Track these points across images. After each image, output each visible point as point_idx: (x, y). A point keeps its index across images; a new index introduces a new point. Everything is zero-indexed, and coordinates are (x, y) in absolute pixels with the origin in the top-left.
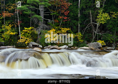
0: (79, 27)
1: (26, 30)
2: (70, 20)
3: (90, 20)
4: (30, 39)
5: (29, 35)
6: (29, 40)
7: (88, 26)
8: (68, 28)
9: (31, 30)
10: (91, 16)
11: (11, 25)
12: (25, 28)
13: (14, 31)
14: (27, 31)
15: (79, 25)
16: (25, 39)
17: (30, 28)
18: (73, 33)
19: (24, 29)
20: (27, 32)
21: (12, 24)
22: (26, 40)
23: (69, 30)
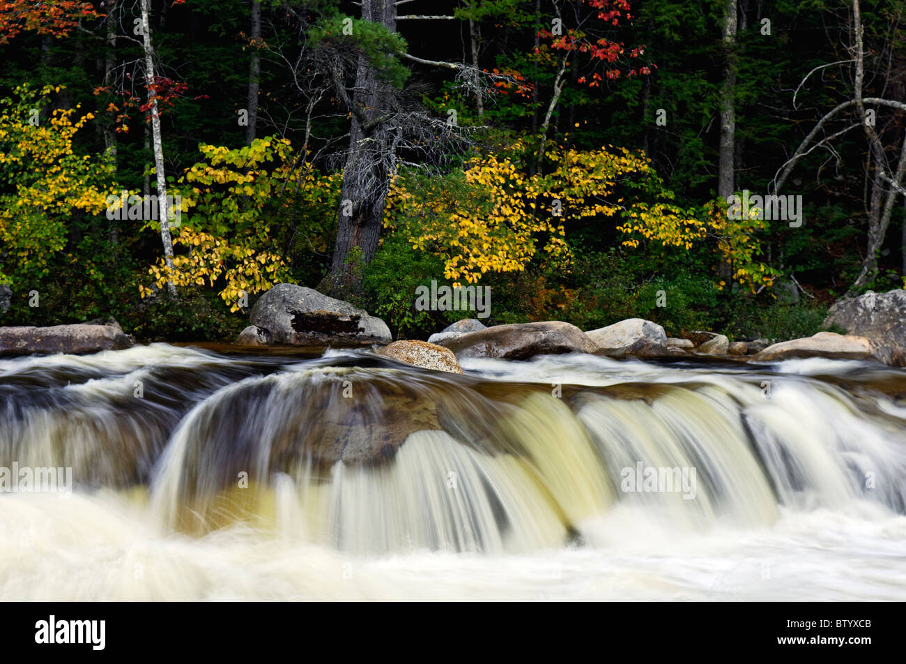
0: (728, 142)
1: (221, 165)
2: (646, 71)
3: (850, 72)
4: (262, 259)
5: (247, 216)
6: (253, 269)
7: (819, 136)
8: (620, 155)
9: (267, 166)
10: (859, 30)
11: (74, 119)
12: (206, 149)
13: (109, 180)
14: (232, 176)
15: (729, 126)
16: (216, 259)
17: (259, 150)
18: (672, 196)
19: (203, 159)
20: (234, 184)
21: (83, 112)
23: (637, 176)
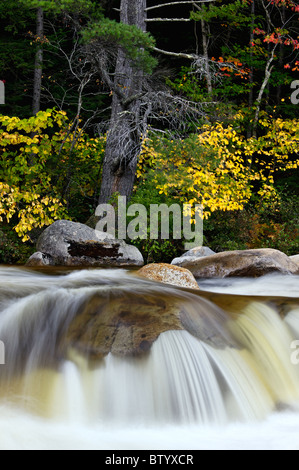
1: (14, 131)
9: (49, 131)
12: (3, 119)
14: (23, 139)
17: (42, 118)
22: (22, 204)
